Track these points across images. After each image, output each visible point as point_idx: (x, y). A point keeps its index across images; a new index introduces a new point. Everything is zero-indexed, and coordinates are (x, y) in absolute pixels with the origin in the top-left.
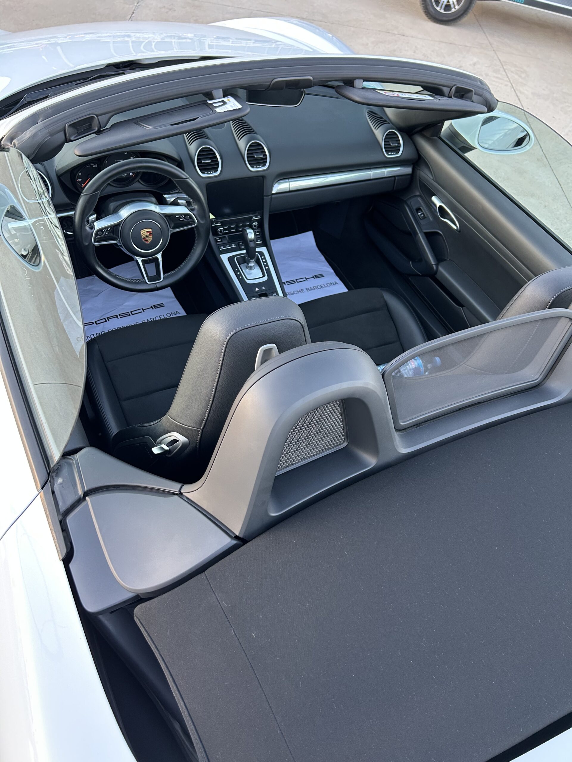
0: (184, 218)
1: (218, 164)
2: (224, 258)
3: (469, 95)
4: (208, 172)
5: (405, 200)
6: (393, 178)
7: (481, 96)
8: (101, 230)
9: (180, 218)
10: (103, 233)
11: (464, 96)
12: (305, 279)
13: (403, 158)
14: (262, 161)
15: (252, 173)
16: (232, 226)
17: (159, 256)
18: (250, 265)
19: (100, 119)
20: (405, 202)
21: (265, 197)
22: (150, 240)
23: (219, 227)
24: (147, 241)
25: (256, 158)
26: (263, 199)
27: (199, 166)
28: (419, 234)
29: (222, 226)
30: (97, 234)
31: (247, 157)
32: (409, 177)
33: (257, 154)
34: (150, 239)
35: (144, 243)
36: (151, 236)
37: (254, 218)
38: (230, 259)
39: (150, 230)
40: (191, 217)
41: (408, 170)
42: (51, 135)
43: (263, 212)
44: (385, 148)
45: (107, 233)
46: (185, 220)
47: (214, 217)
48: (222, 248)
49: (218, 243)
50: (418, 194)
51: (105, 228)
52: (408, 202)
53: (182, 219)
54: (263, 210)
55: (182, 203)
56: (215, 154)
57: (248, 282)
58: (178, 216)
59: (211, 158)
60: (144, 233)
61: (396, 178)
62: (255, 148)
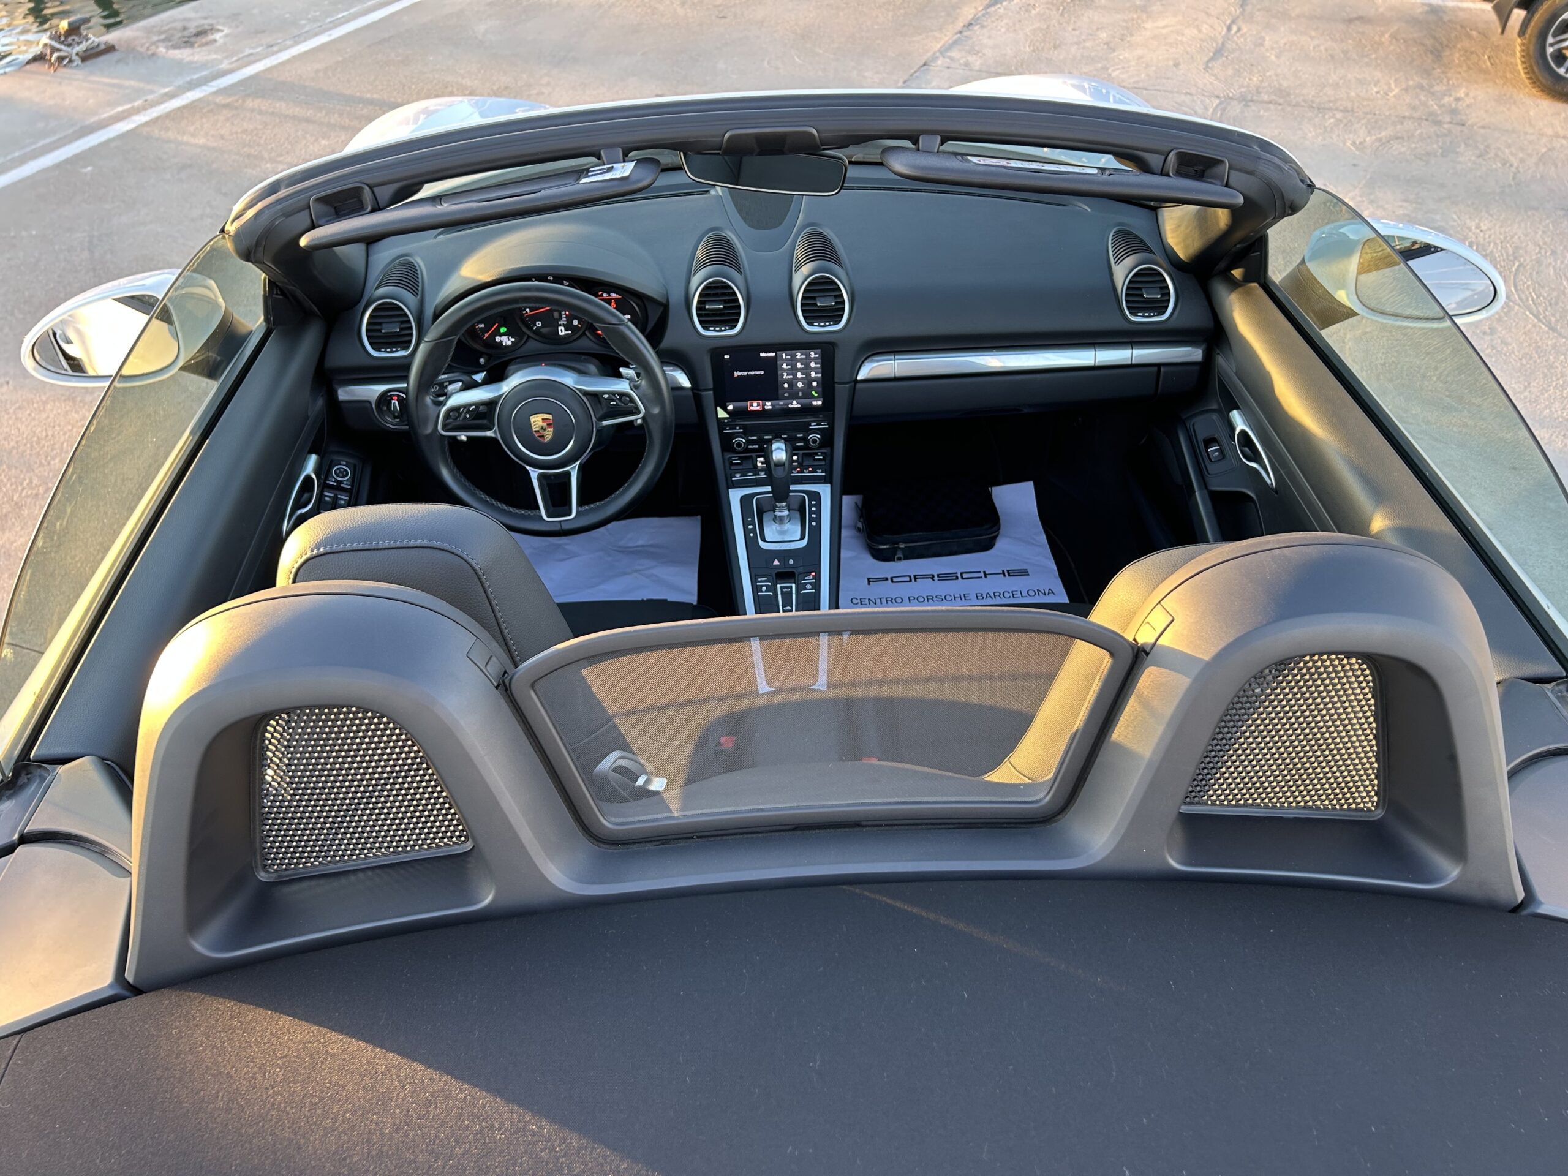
0: (620, 400)
1: (739, 314)
2: (735, 496)
3: (1218, 170)
4: (715, 327)
5: (1184, 418)
6: (1155, 369)
7: (1251, 173)
8: (456, 409)
9: (610, 399)
10: (460, 414)
11: (1206, 174)
12: (983, 575)
13: (1172, 325)
14: (835, 314)
15: (810, 336)
16: (766, 437)
17: (574, 470)
18: (778, 513)
19: (376, 193)
20: (1183, 423)
21: (836, 386)
22: (550, 437)
23: (738, 435)
24: (542, 437)
25: (821, 307)
26: (834, 388)
27: (699, 316)
28: (1197, 494)
29: (744, 434)
30: (447, 415)
31: (802, 305)
32: (1197, 368)
33: (823, 299)
34: (549, 434)
35: (538, 441)
36: (552, 429)
37: (814, 425)
38: (745, 501)
39: (550, 417)
40: (632, 400)
41: (1193, 354)
42: (287, 214)
43: (834, 415)
44: (1127, 301)
45: (468, 416)
46: (620, 403)
47: (727, 416)
48: (738, 477)
49: (733, 468)
50: (1215, 406)
51: (464, 406)
52: (1189, 425)
53: (614, 401)
54: (833, 410)
55: (628, 374)
56: (734, 294)
57: (762, 544)
58: (606, 396)
59: (725, 302)
60: (537, 421)
61: (1162, 369)
62: (820, 287)
